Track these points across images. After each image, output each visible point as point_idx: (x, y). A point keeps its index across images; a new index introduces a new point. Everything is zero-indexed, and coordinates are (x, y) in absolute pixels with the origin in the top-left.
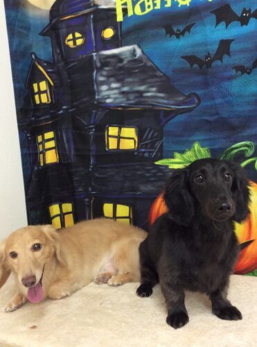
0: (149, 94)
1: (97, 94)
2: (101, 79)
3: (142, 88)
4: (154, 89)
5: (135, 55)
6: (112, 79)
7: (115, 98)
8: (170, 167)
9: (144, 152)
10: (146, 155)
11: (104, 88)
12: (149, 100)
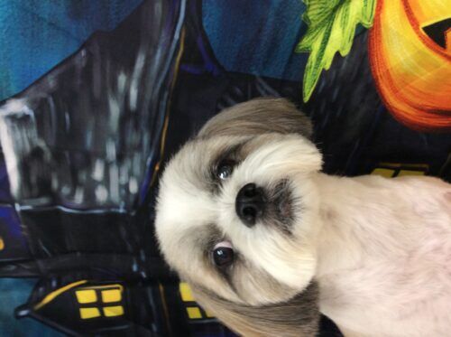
0: (134, 93)
1: (113, 210)
2: (79, 198)
3: (115, 109)
4: (122, 79)
5: (25, 118)
6: (83, 177)
7: (131, 174)
8: (328, 66)
11: (101, 195)
12: (148, 96)
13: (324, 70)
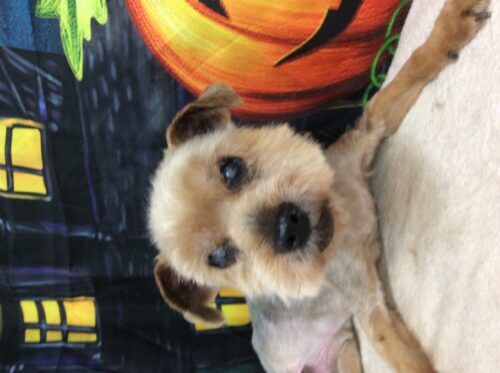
8: (88, 37)
9: (49, 105)
10: (56, 100)
13: (84, 40)
